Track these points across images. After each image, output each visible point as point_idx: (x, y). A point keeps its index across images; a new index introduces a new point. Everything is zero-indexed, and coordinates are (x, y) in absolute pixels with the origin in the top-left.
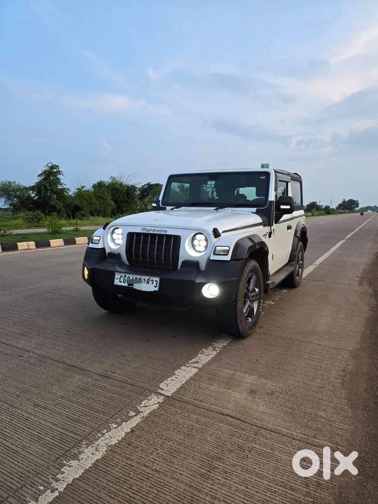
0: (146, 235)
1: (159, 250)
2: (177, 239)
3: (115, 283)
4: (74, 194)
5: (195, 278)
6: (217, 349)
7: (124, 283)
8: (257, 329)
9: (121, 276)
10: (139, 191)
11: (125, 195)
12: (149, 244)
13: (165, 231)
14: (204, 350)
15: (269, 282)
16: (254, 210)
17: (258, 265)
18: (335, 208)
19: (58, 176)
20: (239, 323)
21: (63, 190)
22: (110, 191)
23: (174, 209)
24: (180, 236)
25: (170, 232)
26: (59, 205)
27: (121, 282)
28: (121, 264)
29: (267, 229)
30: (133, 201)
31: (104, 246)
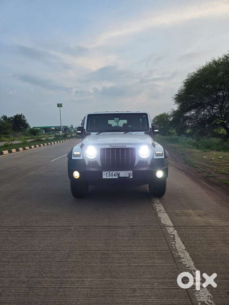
0: (113, 149)
2: (133, 150)
3: (103, 177)
7: (110, 176)
9: (107, 173)
12: (115, 154)
13: (125, 146)
24: (135, 148)
25: (128, 146)
27: (107, 176)
31: (83, 157)
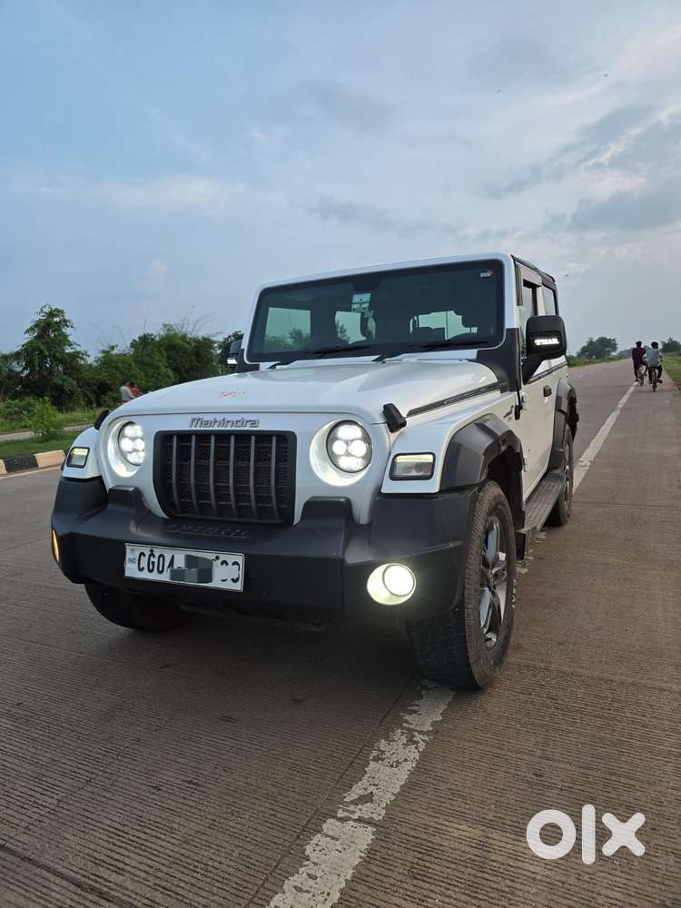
0: (203, 437)
1: (241, 473)
2: (286, 441)
3: (128, 574)
4: (97, 362)
5: (344, 552)
6: (418, 737)
7: (151, 571)
8: (512, 658)
9: (142, 554)
10: (220, 347)
11: (193, 357)
12: (212, 459)
13: (254, 423)
14: (383, 744)
15: (523, 531)
16: (473, 353)
17: (502, 493)
18: (575, 355)
19: (64, 330)
20: (471, 660)
21: (75, 356)
22: (164, 352)
23: (278, 367)
24: (293, 433)
25: (266, 425)
26: (70, 384)
27: (141, 570)
28: (145, 517)
29: (510, 398)
30: (209, 366)
31: (100, 471)
